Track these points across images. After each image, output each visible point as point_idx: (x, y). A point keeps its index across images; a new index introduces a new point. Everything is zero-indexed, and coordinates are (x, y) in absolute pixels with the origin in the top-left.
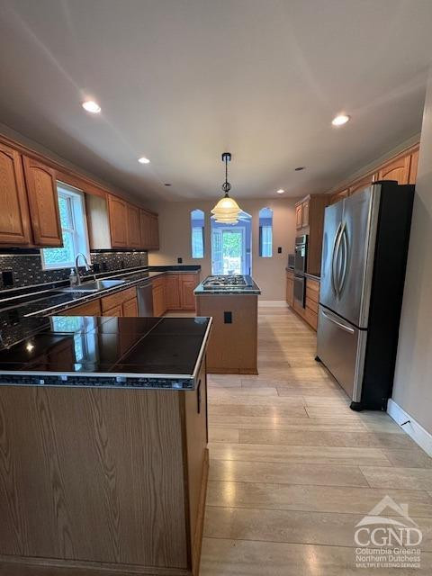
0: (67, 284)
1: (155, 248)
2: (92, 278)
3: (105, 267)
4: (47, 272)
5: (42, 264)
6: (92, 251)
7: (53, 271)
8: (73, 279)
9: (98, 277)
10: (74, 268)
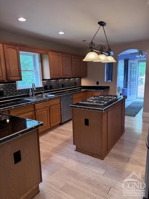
0: (28, 96)
1: (85, 76)
2: (41, 93)
3: (51, 87)
4: (19, 90)
5: (17, 87)
6: (43, 80)
7: (22, 90)
8: (31, 94)
9: (45, 93)
10: (32, 89)
